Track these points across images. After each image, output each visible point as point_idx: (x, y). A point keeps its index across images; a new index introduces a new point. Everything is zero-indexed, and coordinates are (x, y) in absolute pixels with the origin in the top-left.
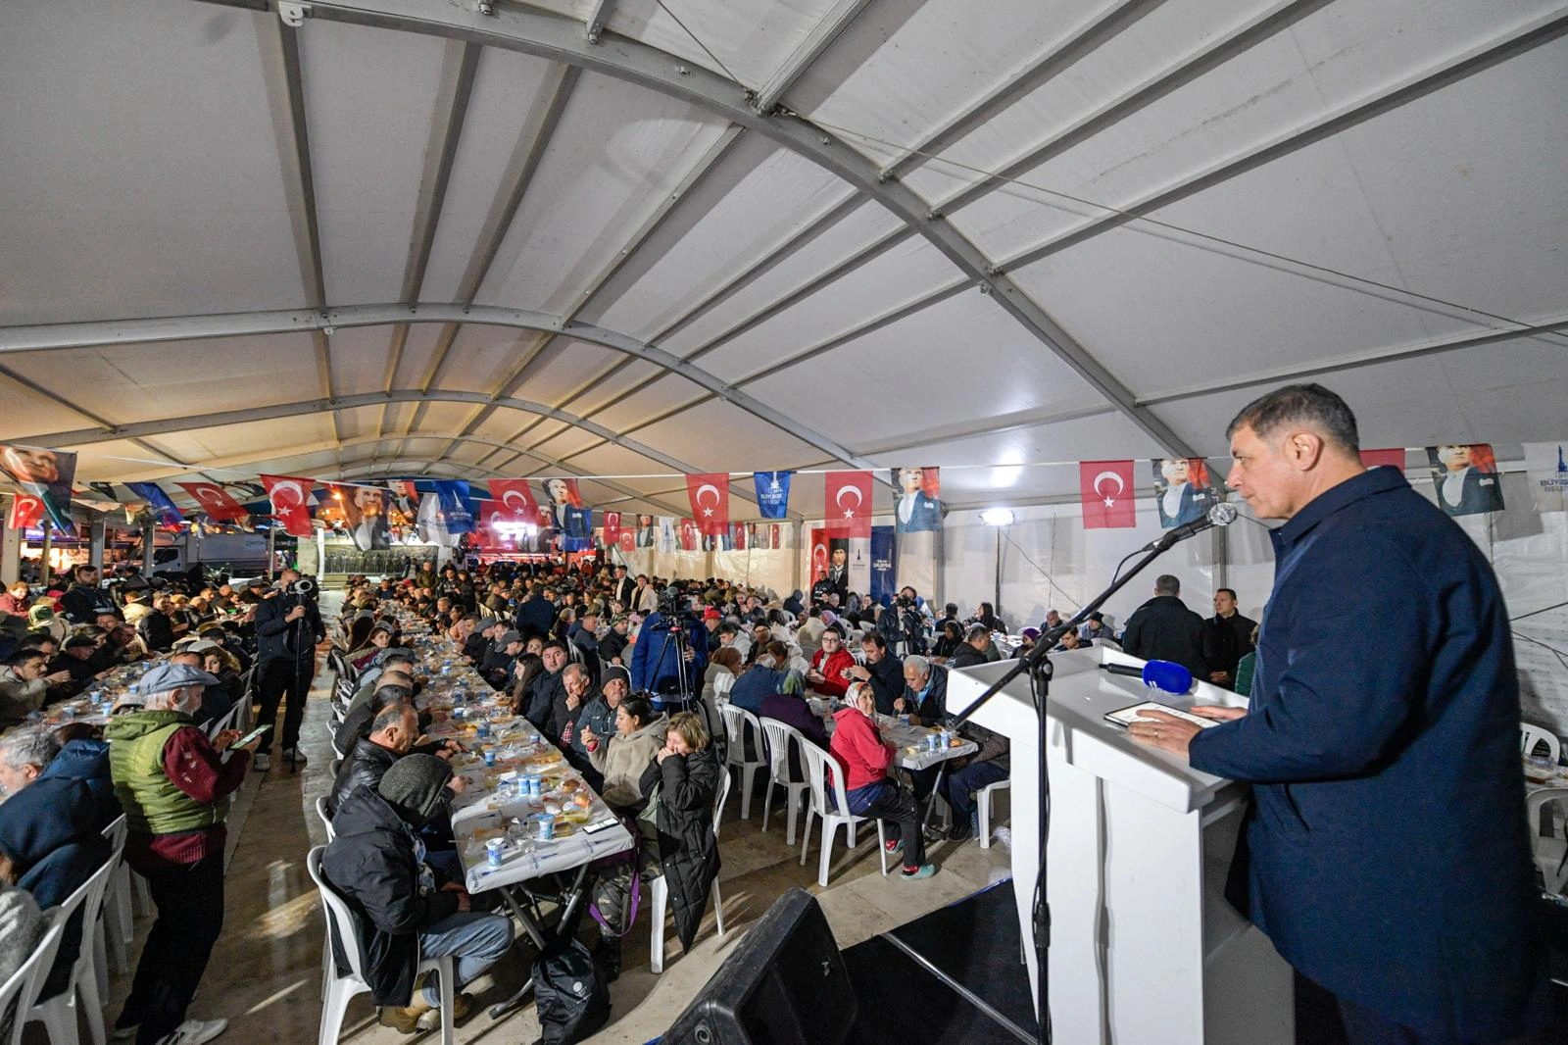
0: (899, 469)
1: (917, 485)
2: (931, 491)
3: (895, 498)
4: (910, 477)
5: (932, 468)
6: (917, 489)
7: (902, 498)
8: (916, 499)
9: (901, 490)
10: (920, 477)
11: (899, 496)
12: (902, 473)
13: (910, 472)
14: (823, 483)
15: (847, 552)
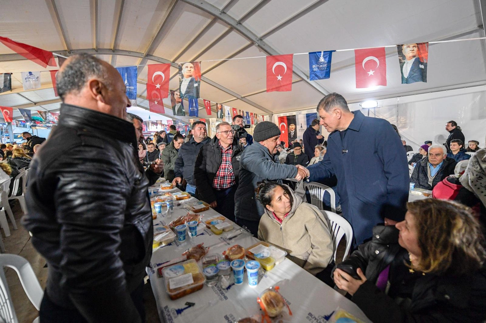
0: (402, 45)
1: (414, 54)
2: (422, 58)
3: (400, 63)
4: (409, 49)
5: (424, 43)
6: (414, 56)
7: (404, 63)
8: (414, 63)
9: (404, 57)
10: (416, 49)
11: (403, 61)
12: (404, 47)
13: (409, 47)
14: (354, 55)
15: (295, 125)
